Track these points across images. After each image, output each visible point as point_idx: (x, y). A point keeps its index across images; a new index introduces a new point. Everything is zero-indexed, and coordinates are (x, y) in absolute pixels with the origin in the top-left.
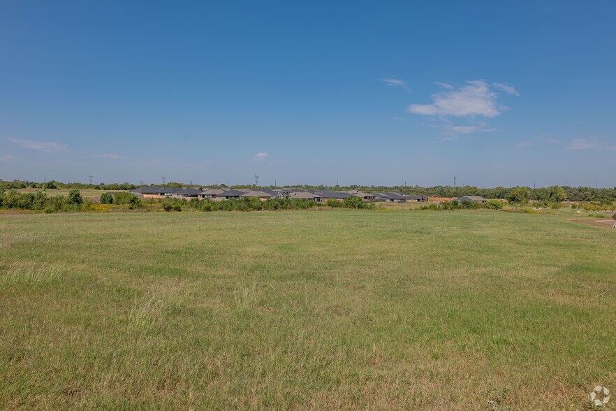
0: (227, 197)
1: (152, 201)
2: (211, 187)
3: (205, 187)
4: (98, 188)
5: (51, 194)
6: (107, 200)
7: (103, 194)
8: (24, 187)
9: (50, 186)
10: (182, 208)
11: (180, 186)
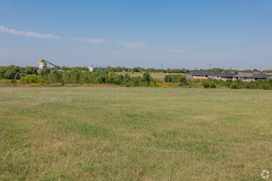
0: (256, 79)
1: (198, 81)
2: (245, 72)
3: (241, 71)
4: (165, 72)
5: (136, 75)
6: (168, 80)
7: (166, 76)
8: (121, 71)
9: (136, 70)
10: (217, 86)
11: (221, 71)
